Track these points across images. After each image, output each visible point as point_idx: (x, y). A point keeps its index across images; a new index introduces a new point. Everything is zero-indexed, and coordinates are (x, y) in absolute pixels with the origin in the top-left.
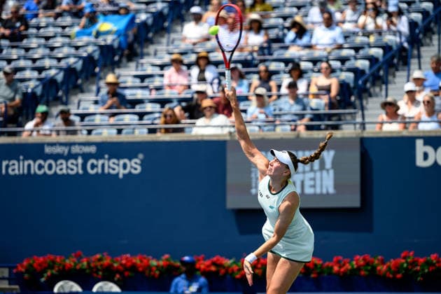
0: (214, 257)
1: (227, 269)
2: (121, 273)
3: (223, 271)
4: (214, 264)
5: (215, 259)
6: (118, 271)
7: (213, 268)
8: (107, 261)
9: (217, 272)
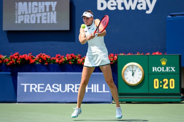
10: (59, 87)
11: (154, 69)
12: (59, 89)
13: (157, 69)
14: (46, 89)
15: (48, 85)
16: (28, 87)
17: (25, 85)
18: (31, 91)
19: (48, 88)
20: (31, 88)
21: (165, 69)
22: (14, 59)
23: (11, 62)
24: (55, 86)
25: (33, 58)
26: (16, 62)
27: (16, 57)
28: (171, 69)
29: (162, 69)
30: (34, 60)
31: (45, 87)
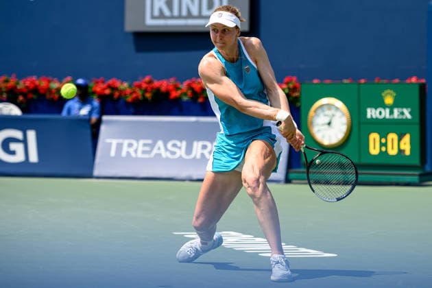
0: (110, 79)
1: (121, 91)
2: (24, 95)
3: (117, 94)
4: (109, 87)
5: (110, 82)
6: (22, 93)
7: (108, 92)
8: (12, 83)
9: (111, 95)
10: (180, 148)
11: (371, 113)
12: (181, 152)
13: (375, 113)
14: (155, 151)
15: (160, 143)
16: (120, 146)
17: (114, 142)
18: (124, 154)
19: (159, 149)
20: (125, 149)
21: (391, 113)
22: (141, 89)
23: (134, 95)
24: (174, 145)
25: (177, 88)
26: (143, 96)
27: (144, 86)
28: (402, 113)
29: (386, 114)
30: (179, 92)
31: (152, 146)
